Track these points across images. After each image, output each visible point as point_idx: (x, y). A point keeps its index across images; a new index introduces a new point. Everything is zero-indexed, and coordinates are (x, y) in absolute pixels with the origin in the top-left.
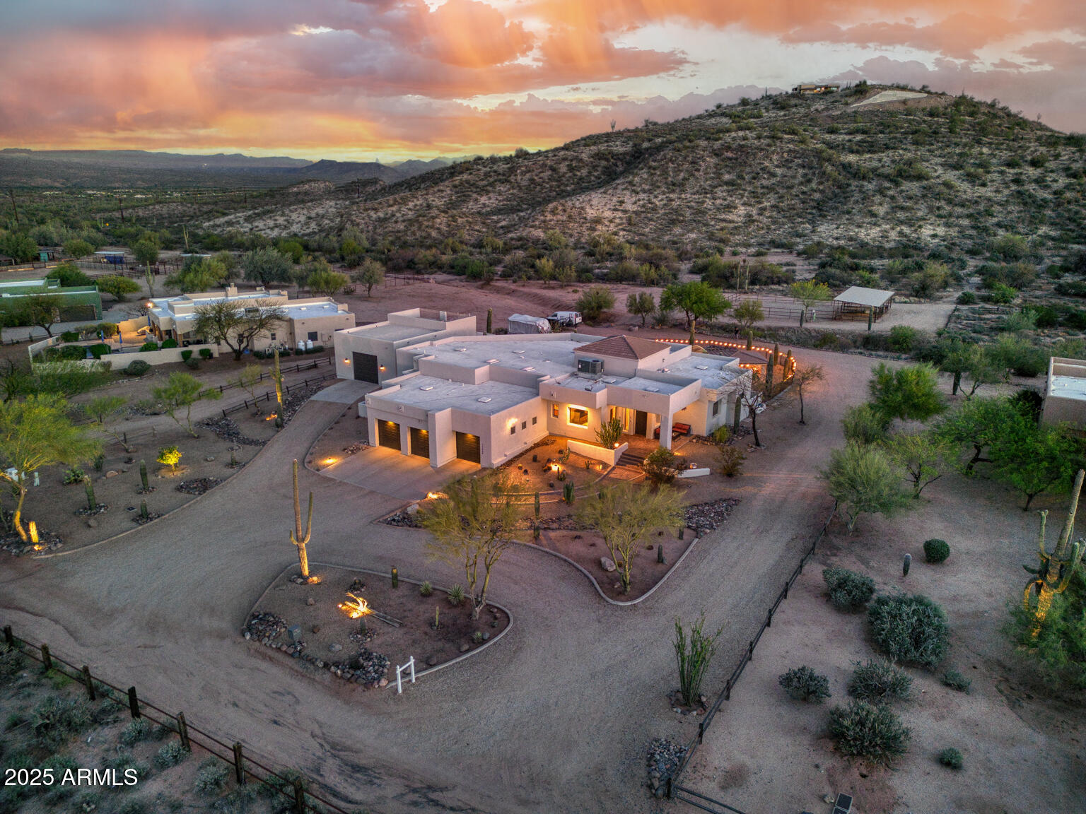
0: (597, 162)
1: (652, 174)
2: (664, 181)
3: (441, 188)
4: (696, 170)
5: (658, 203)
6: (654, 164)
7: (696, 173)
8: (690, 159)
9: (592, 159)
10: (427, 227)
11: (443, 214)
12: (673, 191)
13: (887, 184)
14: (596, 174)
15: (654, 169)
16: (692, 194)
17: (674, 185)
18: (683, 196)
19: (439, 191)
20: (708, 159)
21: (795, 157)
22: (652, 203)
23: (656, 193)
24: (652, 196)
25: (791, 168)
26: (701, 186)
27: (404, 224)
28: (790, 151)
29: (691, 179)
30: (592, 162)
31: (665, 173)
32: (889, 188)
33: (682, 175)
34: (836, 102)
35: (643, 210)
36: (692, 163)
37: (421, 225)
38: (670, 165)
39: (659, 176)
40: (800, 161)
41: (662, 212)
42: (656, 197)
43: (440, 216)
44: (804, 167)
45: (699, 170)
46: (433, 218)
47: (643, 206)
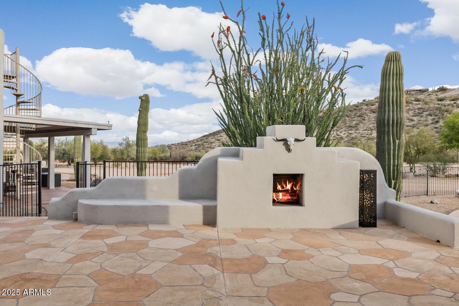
2: (344, 125)
3: (222, 135)
4: (363, 120)
8: (358, 115)
10: (207, 147)
11: (217, 141)
12: (351, 130)
17: (351, 127)
18: (358, 132)
19: (220, 136)
20: (369, 114)
21: (424, 111)
22: (339, 135)
24: (338, 132)
25: (422, 116)
26: (367, 127)
27: (195, 147)
28: (419, 109)
29: (361, 124)
33: (354, 122)
34: (430, 95)
37: (204, 147)
40: (427, 113)
42: (341, 132)
43: (216, 142)
44: (431, 115)
45: (364, 120)
46: (211, 143)
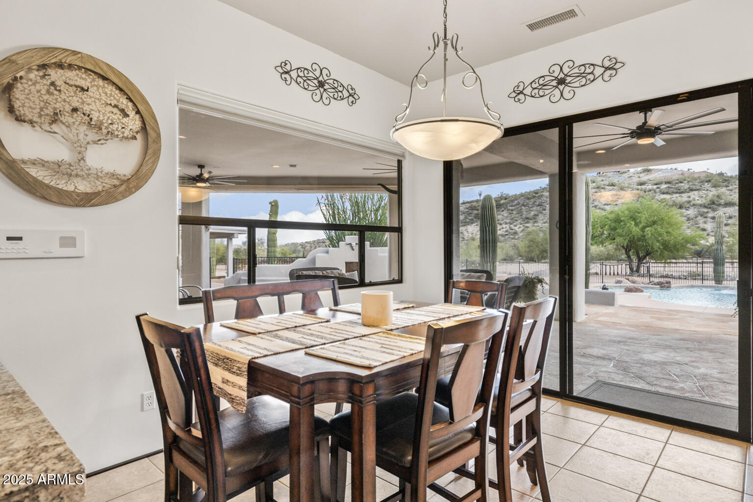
0: (470, 211)
1: (510, 213)
2: (520, 217)
4: (543, 210)
5: (517, 230)
6: (511, 208)
7: (544, 212)
8: (537, 203)
9: (467, 210)
12: (528, 222)
13: (705, 210)
14: (470, 218)
15: (512, 210)
16: (542, 223)
17: (527, 218)
18: (536, 224)
22: (512, 230)
23: (515, 224)
24: (512, 226)
30: (467, 212)
31: (520, 212)
32: (708, 212)
33: (533, 213)
34: (631, 177)
35: (506, 233)
36: (538, 206)
38: (523, 207)
39: (516, 214)
41: (521, 234)
42: (515, 226)
47: (507, 231)
